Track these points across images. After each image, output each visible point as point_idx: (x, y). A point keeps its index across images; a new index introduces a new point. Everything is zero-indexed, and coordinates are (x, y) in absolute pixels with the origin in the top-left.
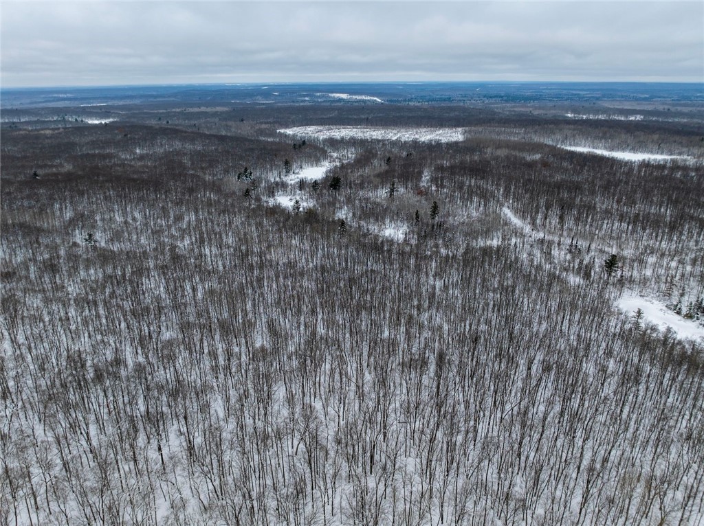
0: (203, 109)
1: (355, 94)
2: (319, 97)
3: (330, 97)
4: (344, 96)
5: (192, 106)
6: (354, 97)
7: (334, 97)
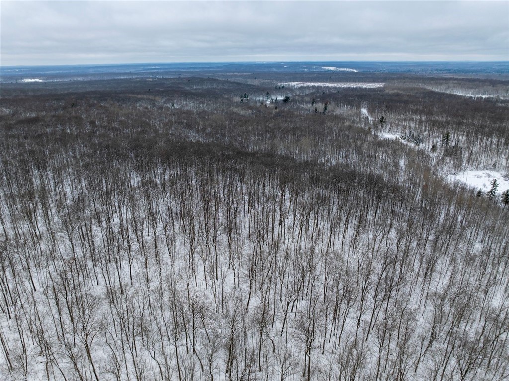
0: (235, 73)
1: (340, 67)
2: (315, 69)
3: (322, 69)
4: (332, 68)
5: (229, 72)
6: (339, 69)
7: (325, 69)
